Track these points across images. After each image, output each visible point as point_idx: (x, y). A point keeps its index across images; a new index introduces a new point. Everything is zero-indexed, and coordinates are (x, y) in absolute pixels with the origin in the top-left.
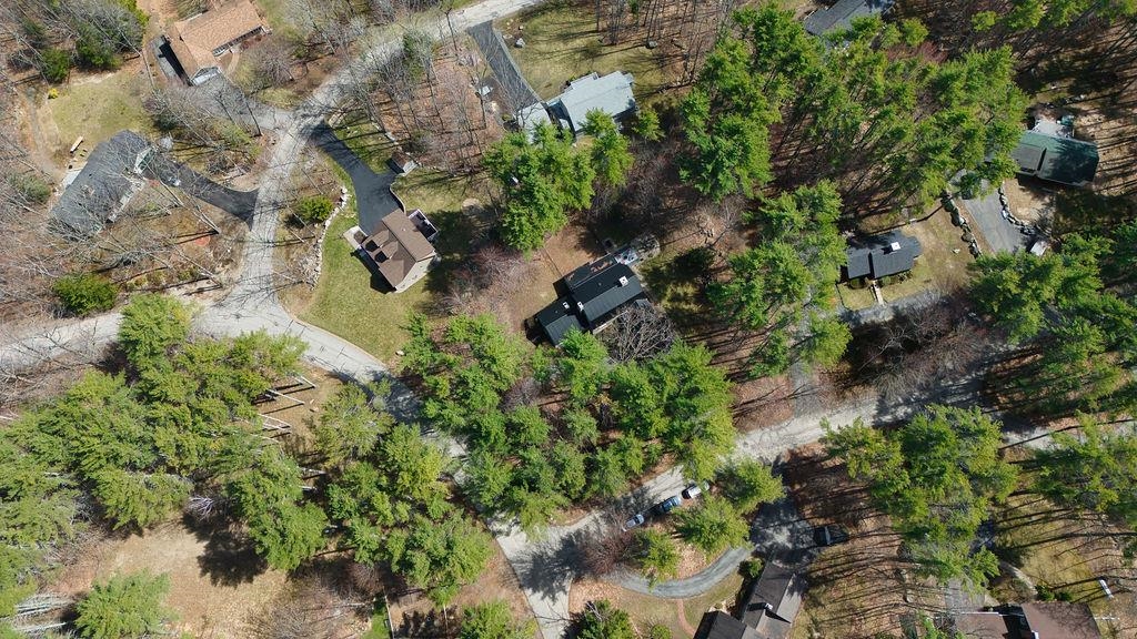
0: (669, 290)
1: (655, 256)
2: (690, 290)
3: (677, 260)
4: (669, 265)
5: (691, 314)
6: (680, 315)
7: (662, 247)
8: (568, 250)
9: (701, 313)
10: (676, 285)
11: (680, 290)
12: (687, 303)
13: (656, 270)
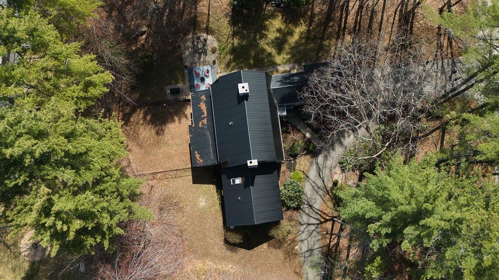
0: (266, 47)
1: (216, 44)
2: (276, 24)
3: (233, 22)
4: (234, 34)
5: (307, 37)
6: (302, 48)
7: (208, 31)
8: (157, 144)
9: (310, 25)
10: (263, 36)
11: (272, 35)
12: (291, 33)
13: (233, 51)
